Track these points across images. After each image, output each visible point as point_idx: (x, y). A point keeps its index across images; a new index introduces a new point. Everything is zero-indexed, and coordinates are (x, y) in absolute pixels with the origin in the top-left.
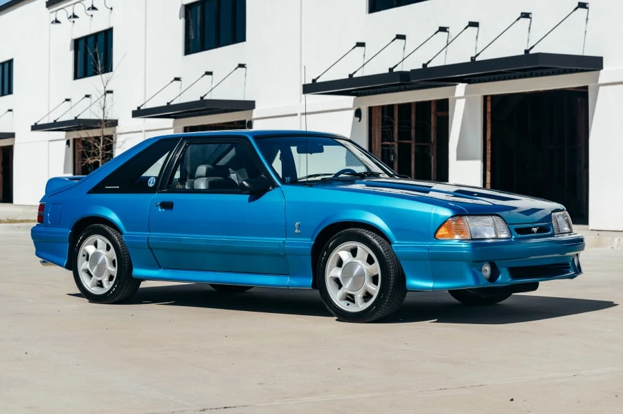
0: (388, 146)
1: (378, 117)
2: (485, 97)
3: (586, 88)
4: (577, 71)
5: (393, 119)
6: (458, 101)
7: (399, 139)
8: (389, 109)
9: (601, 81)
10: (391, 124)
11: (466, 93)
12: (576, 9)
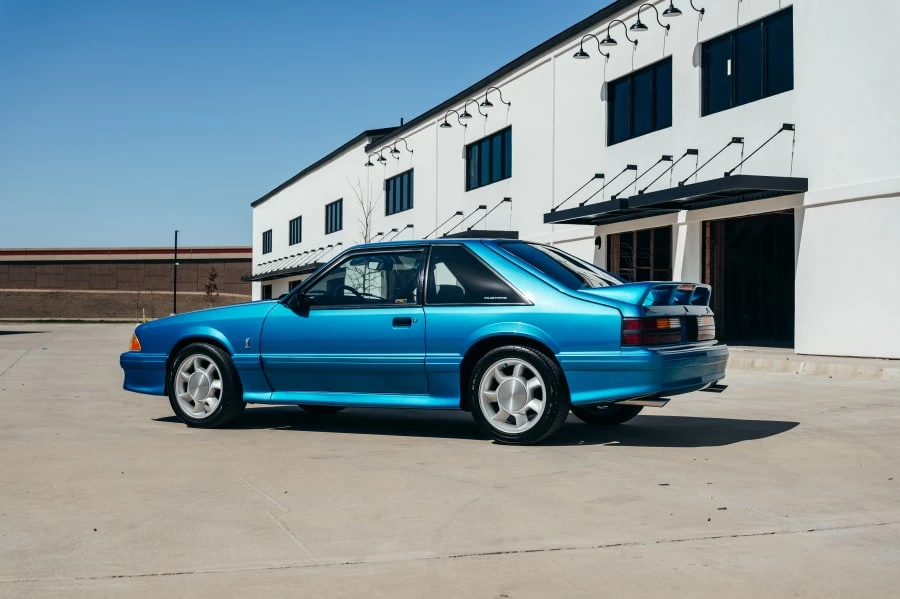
0: (626, 272)
1: (616, 243)
2: (704, 223)
3: (792, 210)
4: (785, 194)
5: (632, 246)
6: (681, 227)
7: (638, 264)
8: (626, 237)
9: (807, 202)
10: (630, 252)
11: (687, 219)
12: (781, 131)
